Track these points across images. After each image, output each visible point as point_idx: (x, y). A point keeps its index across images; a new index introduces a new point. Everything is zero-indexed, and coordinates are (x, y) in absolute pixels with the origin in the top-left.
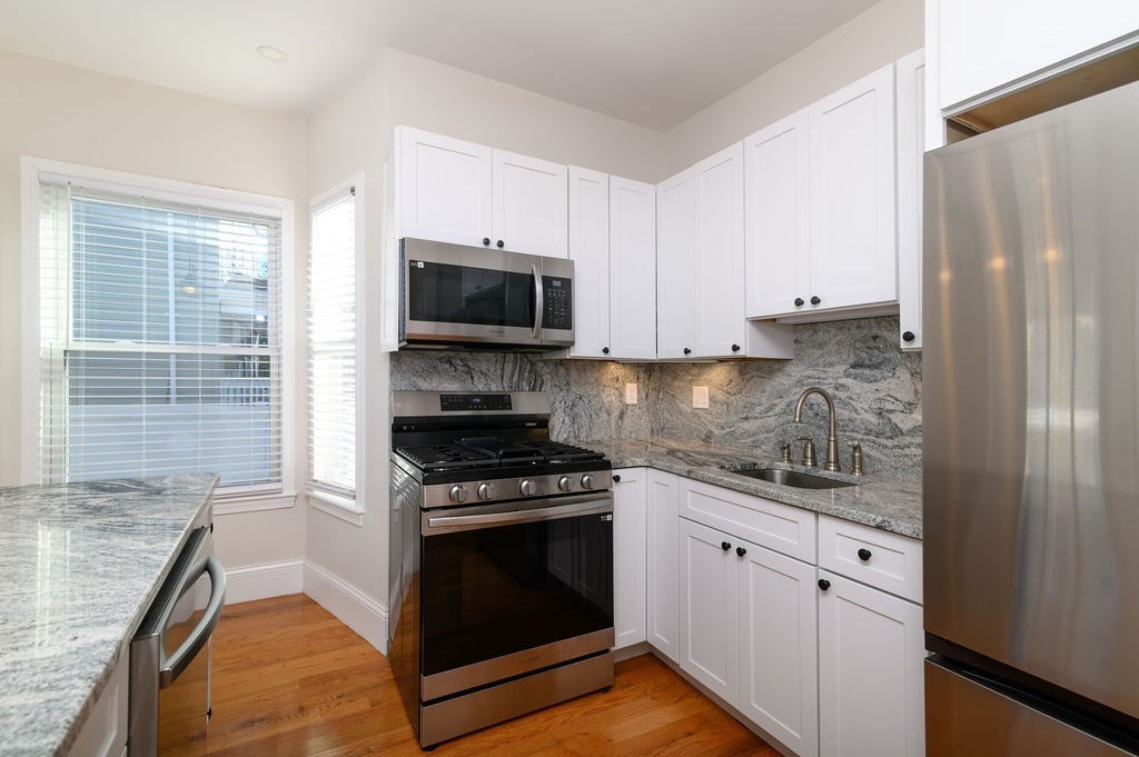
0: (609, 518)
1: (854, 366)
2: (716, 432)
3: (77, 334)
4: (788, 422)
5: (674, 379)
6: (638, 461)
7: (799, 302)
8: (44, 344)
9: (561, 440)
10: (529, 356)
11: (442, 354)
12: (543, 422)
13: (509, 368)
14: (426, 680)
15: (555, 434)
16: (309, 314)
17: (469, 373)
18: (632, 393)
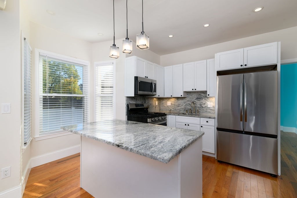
0: (166, 123)
1: (197, 98)
2: (172, 109)
5: (163, 100)
7: (193, 89)
10: (144, 97)
12: (147, 109)
13: (142, 99)
17: (137, 100)
18: (157, 103)
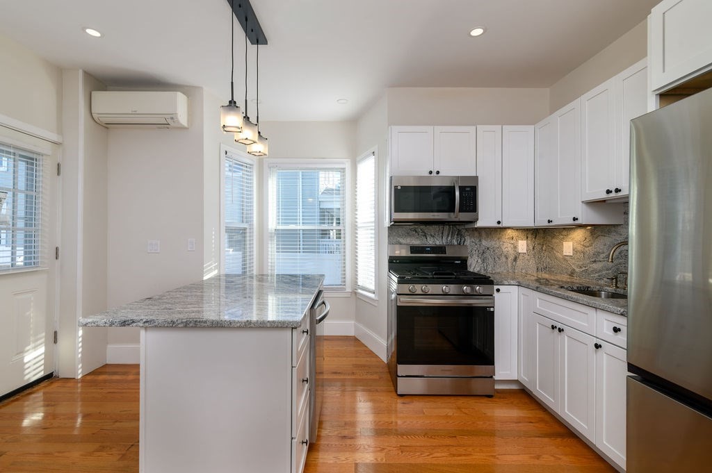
0: (492, 309)
2: (577, 270)
3: (279, 223)
4: (620, 264)
5: (553, 238)
6: (512, 282)
7: (608, 192)
8: (270, 227)
9: (476, 271)
10: (457, 226)
11: (411, 227)
12: (464, 261)
13: (446, 233)
14: (400, 367)
15: (472, 268)
16: (356, 210)
17: (425, 236)
18: (522, 245)
